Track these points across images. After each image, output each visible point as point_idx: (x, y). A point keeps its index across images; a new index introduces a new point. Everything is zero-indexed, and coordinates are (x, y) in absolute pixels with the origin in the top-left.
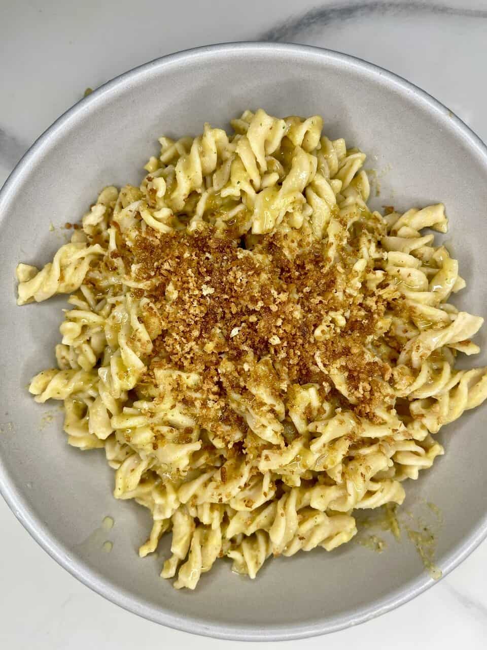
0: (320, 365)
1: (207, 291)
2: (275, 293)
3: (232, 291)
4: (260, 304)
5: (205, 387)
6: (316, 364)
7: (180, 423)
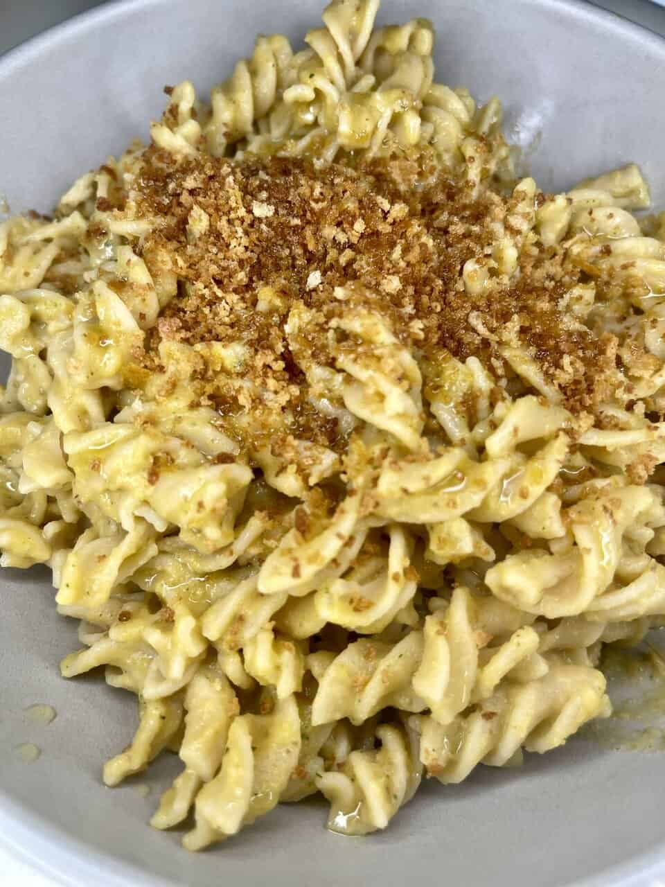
0: (481, 329)
1: (262, 210)
2: (386, 205)
3: (305, 211)
4: (359, 226)
5: (259, 361)
6: (474, 330)
7: (209, 442)
